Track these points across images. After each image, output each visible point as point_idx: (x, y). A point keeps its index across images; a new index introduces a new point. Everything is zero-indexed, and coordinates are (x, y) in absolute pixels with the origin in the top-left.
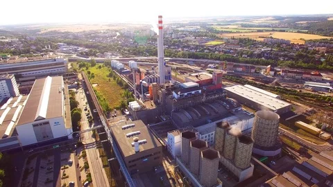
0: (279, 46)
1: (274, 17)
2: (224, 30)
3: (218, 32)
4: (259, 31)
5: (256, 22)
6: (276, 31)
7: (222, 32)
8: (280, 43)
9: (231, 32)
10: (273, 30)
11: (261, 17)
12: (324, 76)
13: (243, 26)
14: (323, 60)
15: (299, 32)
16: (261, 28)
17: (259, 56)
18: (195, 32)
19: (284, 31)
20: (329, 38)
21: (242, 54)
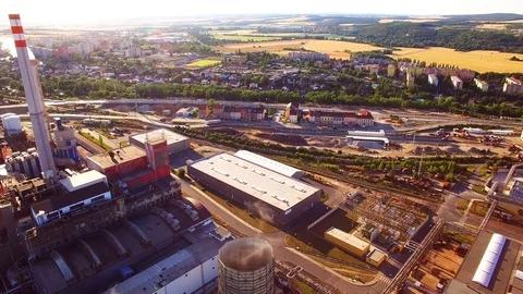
0: (311, 64)
1: (309, 16)
2: (227, 38)
3: (216, 43)
4: (285, 39)
5: (281, 25)
6: (311, 38)
7: (225, 42)
8: (314, 60)
9: (239, 42)
10: (307, 38)
11: (290, 17)
12: (378, 116)
13: (260, 30)
14: (375, 86)
15: (343, 40)
16: (289, 34)
17: (279, 84)
18: (175, 43)
19: (322, 38)
20: (382, 49)
21: (249, 82)
